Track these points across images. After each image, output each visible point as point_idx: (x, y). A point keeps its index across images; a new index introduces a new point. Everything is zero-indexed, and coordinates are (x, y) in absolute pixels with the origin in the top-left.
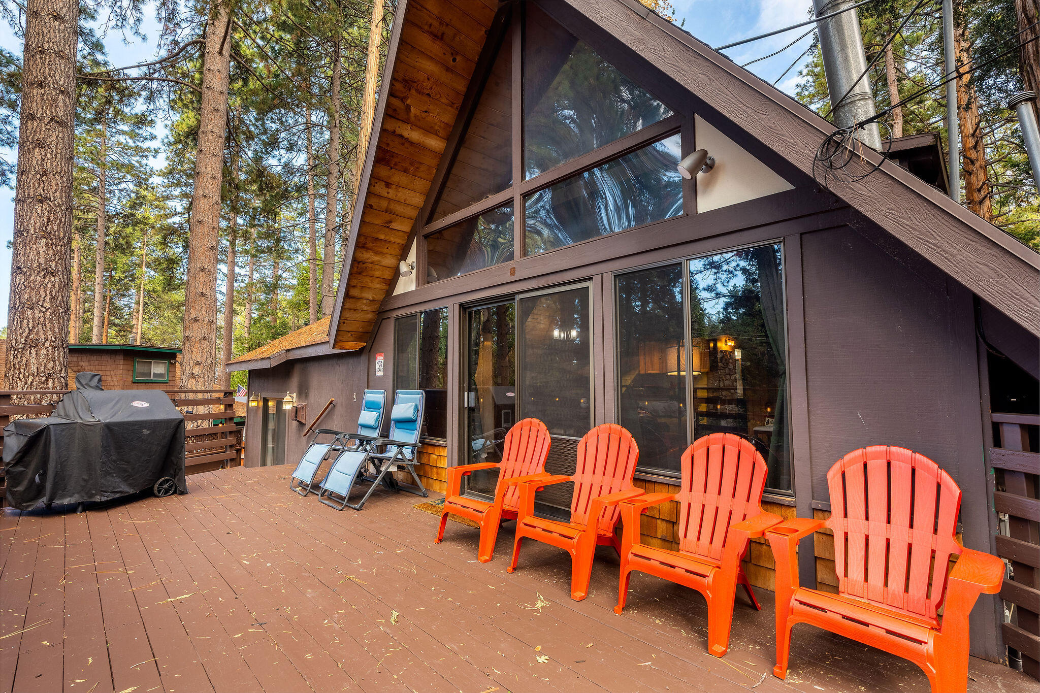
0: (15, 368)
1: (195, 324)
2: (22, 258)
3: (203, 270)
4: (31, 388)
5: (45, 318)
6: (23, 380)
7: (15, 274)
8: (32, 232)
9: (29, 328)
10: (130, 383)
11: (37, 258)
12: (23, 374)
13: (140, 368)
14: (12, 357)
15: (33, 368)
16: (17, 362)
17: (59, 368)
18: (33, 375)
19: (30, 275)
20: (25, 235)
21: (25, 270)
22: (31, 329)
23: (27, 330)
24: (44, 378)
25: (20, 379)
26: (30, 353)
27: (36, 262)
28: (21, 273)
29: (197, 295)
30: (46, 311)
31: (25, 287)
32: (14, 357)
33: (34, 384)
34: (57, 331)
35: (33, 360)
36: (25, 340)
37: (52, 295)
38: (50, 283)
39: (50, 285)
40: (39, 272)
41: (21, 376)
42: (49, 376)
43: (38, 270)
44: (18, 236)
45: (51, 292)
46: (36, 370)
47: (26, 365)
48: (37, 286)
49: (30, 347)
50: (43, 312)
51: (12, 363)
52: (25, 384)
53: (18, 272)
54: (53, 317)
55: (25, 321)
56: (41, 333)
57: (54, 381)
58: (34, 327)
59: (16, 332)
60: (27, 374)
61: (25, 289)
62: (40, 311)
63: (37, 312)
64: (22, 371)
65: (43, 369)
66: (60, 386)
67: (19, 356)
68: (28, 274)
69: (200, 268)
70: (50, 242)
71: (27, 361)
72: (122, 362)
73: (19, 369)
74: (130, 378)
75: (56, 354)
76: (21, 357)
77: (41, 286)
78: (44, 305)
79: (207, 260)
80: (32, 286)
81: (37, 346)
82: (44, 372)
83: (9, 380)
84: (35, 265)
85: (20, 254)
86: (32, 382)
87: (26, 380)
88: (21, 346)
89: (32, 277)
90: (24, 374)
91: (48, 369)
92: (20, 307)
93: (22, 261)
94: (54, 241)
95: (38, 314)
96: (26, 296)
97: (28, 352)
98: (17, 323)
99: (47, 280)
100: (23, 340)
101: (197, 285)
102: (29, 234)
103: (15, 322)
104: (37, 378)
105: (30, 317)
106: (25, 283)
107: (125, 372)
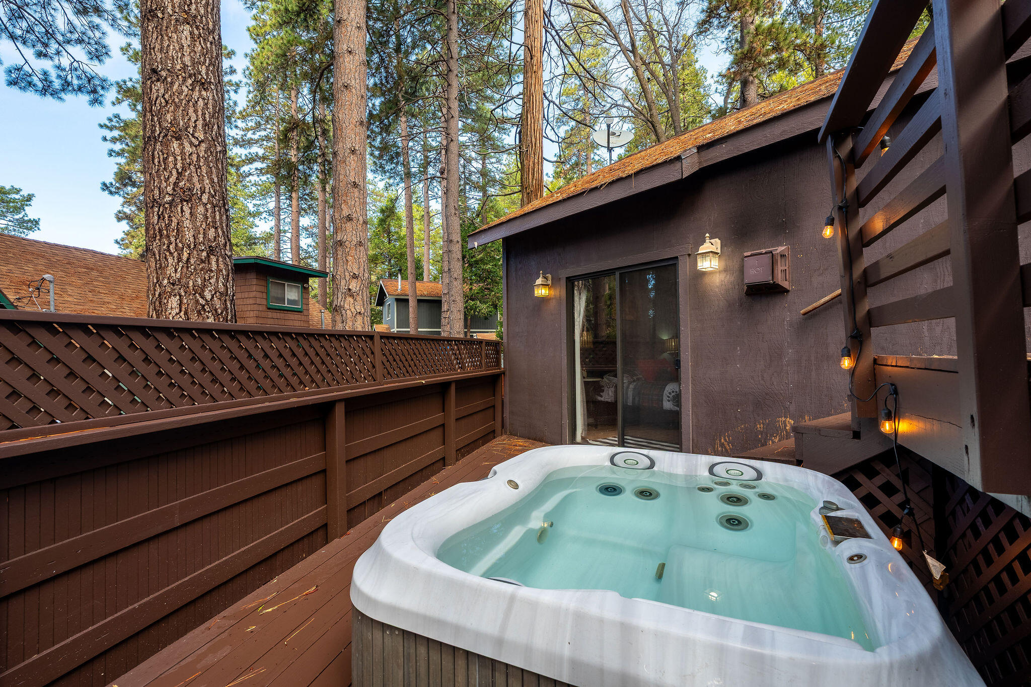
0: (161, 236)
1: (349, 224)
2: (158, 54)
3: (353, 152)
4: (188, 267)
5: (198, 156)
6: (176, 254)
7: (149, 82)
8: (170, 10)
9: (177, 170)
10: (264, 308)
11: (180, 55)
12: (174, 244)
13: (274, 291)
14: (156, 218)
15: (189, 235)
16: (163, 225)
17: (223, 241)
18: (189, 246)
19: (172, 83)
20: (160, 15)
21: (164, 73)
22: (180, 170)
23: (174, 172)
24: (204, 254)
25: (171, 253)
26: (182, 211)
27: (180, 62)
28: (158, 80)
29: (349, 186)
30: (199, 145)
31: (167, 102)
32: (159, 217)
33: (192, 261)
34: (216, 180)
35: (187, 223)
36: (173, 189)
37: (204, 120)
38: (200, 99)
39: (201, 103)
40: (185, 79)
41: (172, 247)
42: (211, 251)
43: (183, 74)
44: (148, 19)
45: (203, 114)
46: (192, 239)
47: (178, 230)
48: (184, 102)
49: (181, 201)
50: (196, 146)
51: (157, 227)
52: (179, 262)
53: (154, 79)
54: (208, 156)
55: (171, 159)
56: (195, 179)
57: (217, 260)
58: (184, 169)
59: (159, 177)
60: (180, 245)
61: (166, 105)
62: (191, 144)
63: (187, 144)
64: (173, 239)
65: (201, 239)
66: (225, 270)
67: (166, 216)
68: (169, 79)
69: (350, 149)
70: (196, 32)
71: (178, 224)
72: (255, 282)
73: (168, 236)
74: (264, 302)
75: (218, 217)
76: (170, 217)
77: (188, 101)
78: (196, 135)
79: (357, 138)
80: (177, 100)
81: (190, 200)
82: (204, 244)
83: (154, 255)
84: (178, 67)
85: (154, 48)
86: (188, 259)
87: (179, 254)
88: (168, 198)
89: (175, 87)
90: (176, 244)
91: (209, 240)
92: (162, 135)
93: (159, 60)
94: (201, 31)
95: (188, 149)
96: (169, 117)
97: (179, 209)
98: (159, 162)
99: (196, 95)
100: (169, 189)
101: (348, 172)
102: (166, 16)
103: (156, 161)
104: (195, 252)
105: (178, 151)
106: (166, 96)
107: (259, 295)
